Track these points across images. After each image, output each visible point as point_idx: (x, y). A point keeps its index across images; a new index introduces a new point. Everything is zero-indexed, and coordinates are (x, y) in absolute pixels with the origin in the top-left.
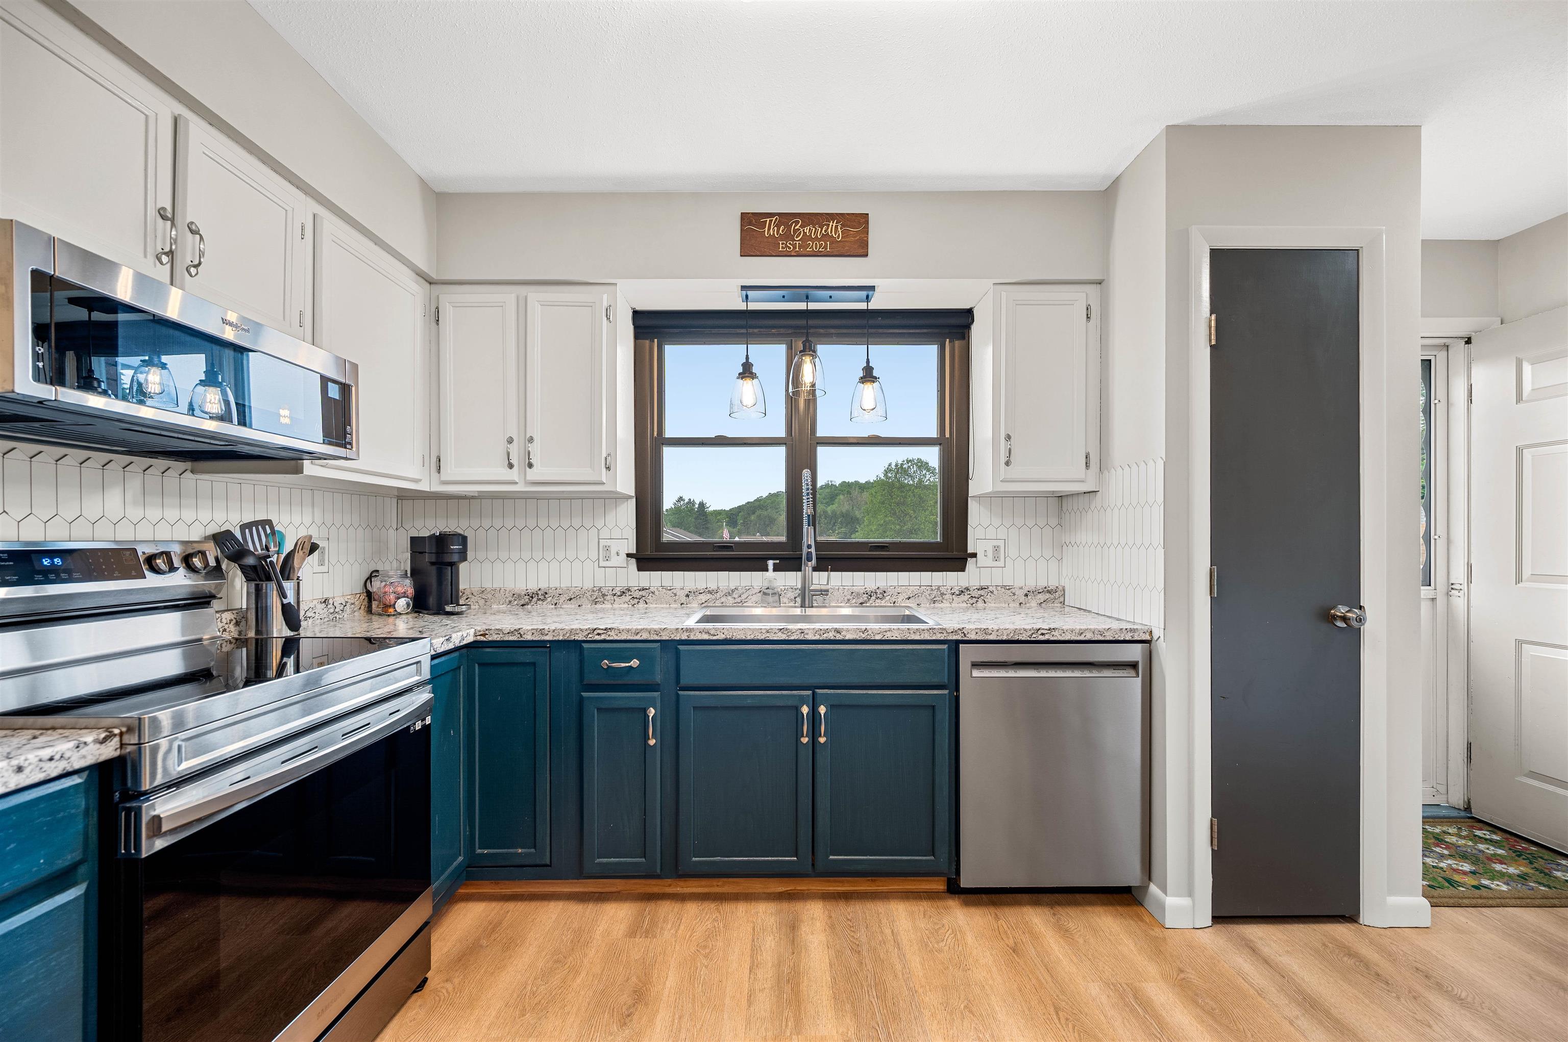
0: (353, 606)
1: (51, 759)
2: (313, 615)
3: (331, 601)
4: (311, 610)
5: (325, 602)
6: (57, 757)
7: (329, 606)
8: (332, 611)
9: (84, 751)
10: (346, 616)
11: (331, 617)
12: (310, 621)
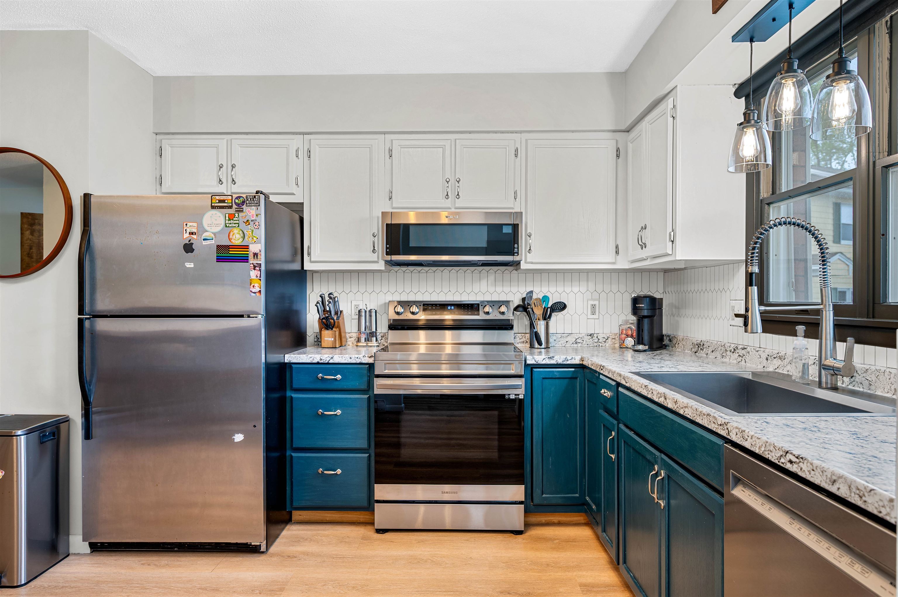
0: (614, 340)
1: (357, 358)
2: (582, 342)
3: (595, 335)
4: (580, 338)
5: (591, 335)
6: (359, 358)
7: (593, 338)
8: (596, 341)
9: (365, 358)
10: (607, 345)
11: (595, 344)
12: (580, 345)
